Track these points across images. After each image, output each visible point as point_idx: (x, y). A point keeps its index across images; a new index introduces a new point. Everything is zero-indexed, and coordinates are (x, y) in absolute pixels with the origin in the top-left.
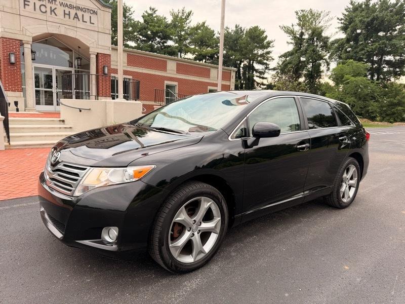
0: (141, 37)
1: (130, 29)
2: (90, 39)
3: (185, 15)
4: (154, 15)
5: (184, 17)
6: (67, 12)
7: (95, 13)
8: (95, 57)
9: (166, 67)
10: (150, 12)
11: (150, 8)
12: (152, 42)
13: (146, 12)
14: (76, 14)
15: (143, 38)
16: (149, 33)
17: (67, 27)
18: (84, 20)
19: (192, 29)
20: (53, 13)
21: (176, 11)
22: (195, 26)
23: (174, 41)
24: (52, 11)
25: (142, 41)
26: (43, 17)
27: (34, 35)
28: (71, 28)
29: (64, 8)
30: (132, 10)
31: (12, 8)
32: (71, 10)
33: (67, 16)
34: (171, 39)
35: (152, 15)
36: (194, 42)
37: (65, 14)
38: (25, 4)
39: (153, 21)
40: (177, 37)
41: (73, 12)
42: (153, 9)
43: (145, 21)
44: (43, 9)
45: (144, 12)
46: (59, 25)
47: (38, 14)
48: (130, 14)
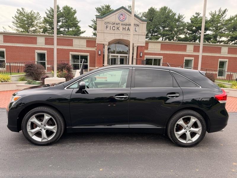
0: (189, 31)
1: (182, 28)
2: (134, 39)
3: (222, 12)
4: (198, 17)
5: (220, 14)
6: (124, 28)
7: (138, 25)
8: (136, 48)
9: (186, 49)
10: (195, 16)
11: (196, 13)
12: (196, 33)
13: (194, 16)
14: (128, 28)
15: (190, 32)
16: (194, 28)
17: (124, 35)
18: (136, 30)
19: (227, 21)
20: (118, 29)
21: (214, 12)
22: (229, 18)
23: (212, 31)
24: (118, 28)
25: (189, 34)
26: (113, 32)
27: (109, 41)
28: (125, 35)
29: (123, 26)
30: (184, 17)
31: (101, 30)
32: (126, 26)
33: (124, 30)
34: (210, 30)
35: (197, 17)
36: (229, 29)
37: (123, 29)
38: (106, 28)
39: (197, 21)
40: (214, 28)
41: (127, 27)
42: (198, 14)
43: (192, 21)
44: (114, 28)
45: (192, 16)
46: (120, 35)
47: (112, 31)
48: (182, 20)
